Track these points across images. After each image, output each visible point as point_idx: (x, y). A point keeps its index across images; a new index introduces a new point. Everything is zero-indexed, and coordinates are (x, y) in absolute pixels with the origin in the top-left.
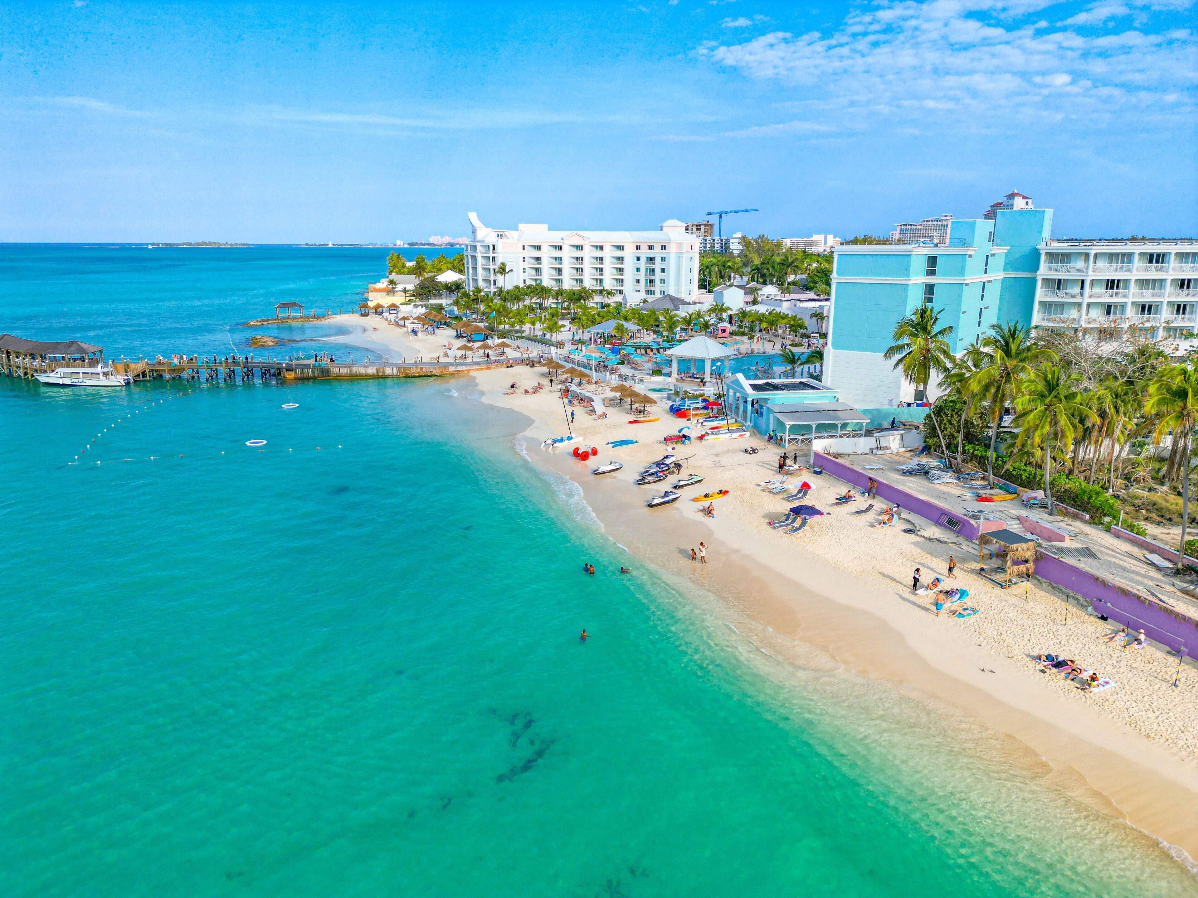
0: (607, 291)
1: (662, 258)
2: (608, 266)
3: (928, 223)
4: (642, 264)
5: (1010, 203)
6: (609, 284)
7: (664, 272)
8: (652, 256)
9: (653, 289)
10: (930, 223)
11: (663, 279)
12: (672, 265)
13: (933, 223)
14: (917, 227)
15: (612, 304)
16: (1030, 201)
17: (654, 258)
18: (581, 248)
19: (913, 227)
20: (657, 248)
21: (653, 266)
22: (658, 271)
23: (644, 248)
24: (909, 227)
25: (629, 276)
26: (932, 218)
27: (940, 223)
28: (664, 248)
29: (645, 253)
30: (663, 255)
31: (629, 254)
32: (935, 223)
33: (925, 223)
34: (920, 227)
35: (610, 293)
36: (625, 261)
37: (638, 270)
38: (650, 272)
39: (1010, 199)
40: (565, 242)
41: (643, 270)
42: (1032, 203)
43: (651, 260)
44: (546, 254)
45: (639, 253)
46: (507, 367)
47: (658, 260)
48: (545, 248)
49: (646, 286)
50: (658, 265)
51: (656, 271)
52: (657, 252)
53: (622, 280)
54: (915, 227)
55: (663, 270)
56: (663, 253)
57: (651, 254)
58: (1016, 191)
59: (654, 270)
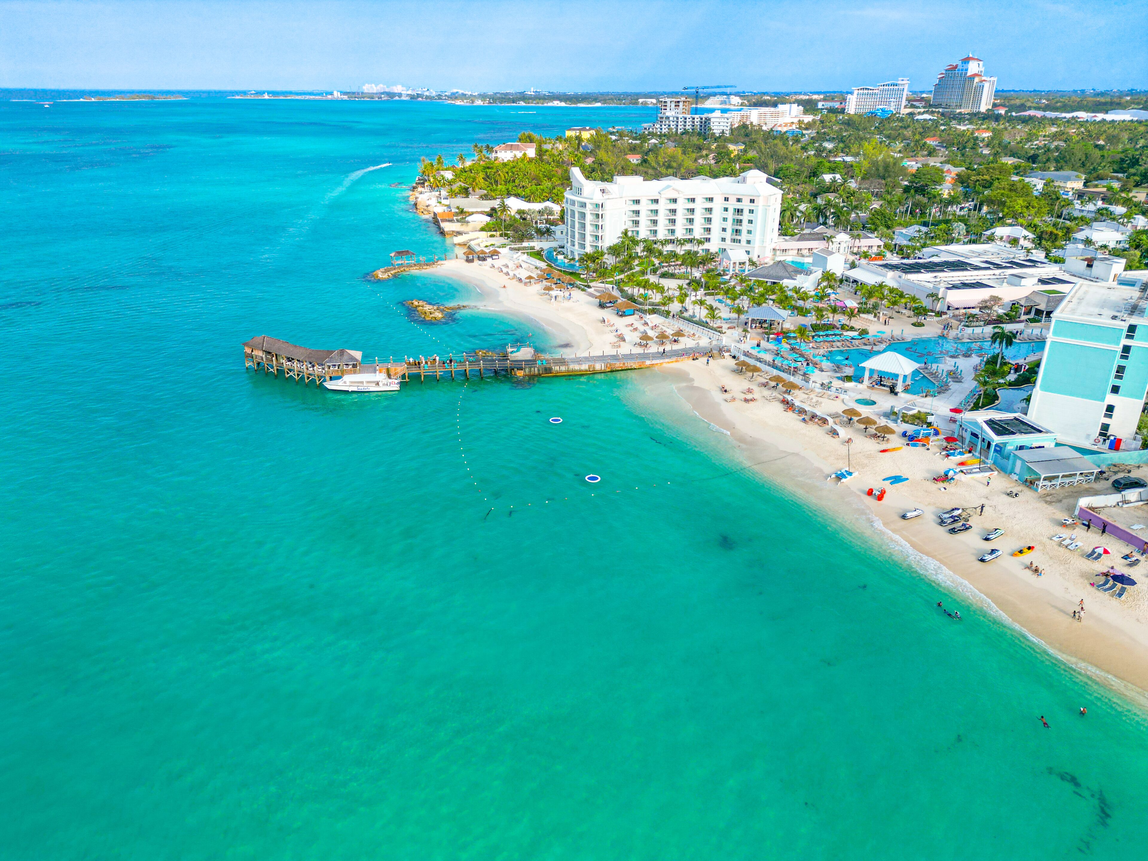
0: (697, 240)
1: (750, 210)
2: (699, 218)
3: (885, 87)
4: (730, 215)
5: (964, 68)
6: (698, 233)
7: (752, 223)
8: (740, 207)
9: (738, 237)
10: (887, 87)
11: (749, 229)
12: (759, 217)
13: (890, 87)
14: (874, 91)
15: (701, 252)
16: (981, 63)
17: (742, 210)
18: (675, 201)
19: (870, 91)
20: (746, 201)
21: (740, 217)
22: (745, 222)
23: (733, 200)
24: (866, 91)
25: (716, 226)
26: (889, 82)
27: (897, 87)
28: (752, 201)
29: (733, 204)
30: (751, 208)
31: (718, 205)
32: (892, 87)
33: (882, 87)
34: (877, 91)
35: (700, 242)
36: (714, 211)
37: (725, 219)
38: (737, 222)
39: (965, 63)
40: (663, 196)
41: (730, 221)
42: (983, 66)
43: (739, 211)
44: (644, 207)
45: (726, 204)
46: (693, 359)
47: (746, 212)
48: (643, 202)
49: (732, 235)
50: (745, 217)
51: (743, 222)
52: (745, 205)
53: (710, 229)
54: (871, 91)
55: (750, 222)
56: (752, 206)
57: (739, 206)
58: (971, 56)
59: (741, 221)
